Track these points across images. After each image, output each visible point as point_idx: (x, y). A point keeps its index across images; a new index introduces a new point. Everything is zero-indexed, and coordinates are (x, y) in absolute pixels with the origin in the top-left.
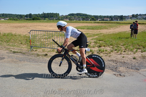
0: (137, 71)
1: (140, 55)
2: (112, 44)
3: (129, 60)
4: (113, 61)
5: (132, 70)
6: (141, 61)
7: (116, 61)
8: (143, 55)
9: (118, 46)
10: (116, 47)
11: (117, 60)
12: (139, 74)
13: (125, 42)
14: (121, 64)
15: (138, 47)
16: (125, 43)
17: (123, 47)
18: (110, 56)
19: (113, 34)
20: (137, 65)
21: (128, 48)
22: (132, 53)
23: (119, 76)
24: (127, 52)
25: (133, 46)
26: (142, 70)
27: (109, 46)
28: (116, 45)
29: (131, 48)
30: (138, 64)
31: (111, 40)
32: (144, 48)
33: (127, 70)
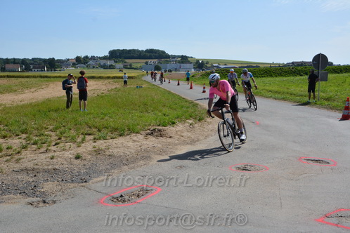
0: (84, 184)
1: (90, 148)
2: (26, 129)
3: (65, 162)
4: (26, 171)
5: (72, 185)
6: (91, 162)
7: (34, 171)
8: (97, 147)
9: (42, 132)
10: (36, 136)
11: (38, 167)
12: (86, 190)
13: (60, 123)
14: (46, 174)
15: (87, 130)
16: (58, 125)
17: (53, 134)
18: (18, 161)
19: (31, 104)
20: (83, 171)
21: (65, 135)
22: (73, 145)
23: (41, 204)
24: (61, 145)
25: (77, 130)
26: (95, 180)
27: (17, 135)
28: (35, 132)
29: (73, 133)
30: (86, 169)
31: (25, 119)
32: (99, 131)
33: (60, 187)
